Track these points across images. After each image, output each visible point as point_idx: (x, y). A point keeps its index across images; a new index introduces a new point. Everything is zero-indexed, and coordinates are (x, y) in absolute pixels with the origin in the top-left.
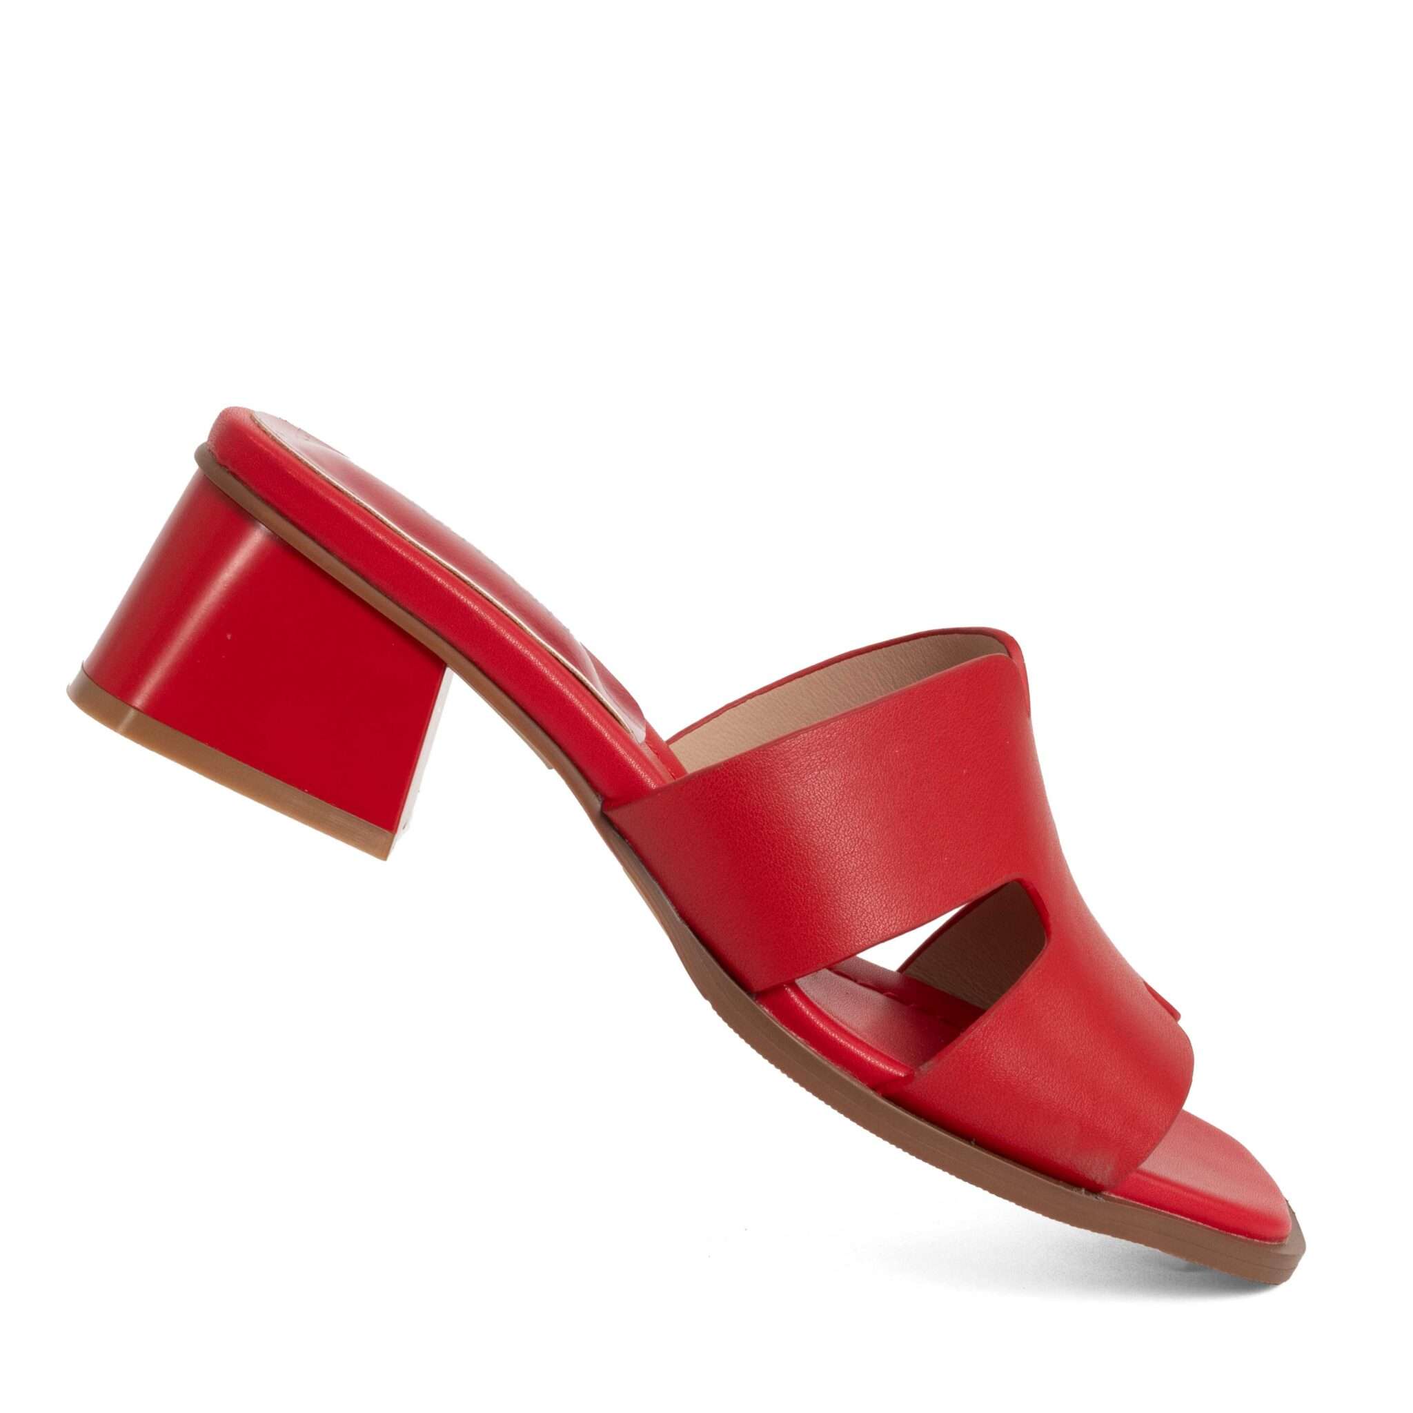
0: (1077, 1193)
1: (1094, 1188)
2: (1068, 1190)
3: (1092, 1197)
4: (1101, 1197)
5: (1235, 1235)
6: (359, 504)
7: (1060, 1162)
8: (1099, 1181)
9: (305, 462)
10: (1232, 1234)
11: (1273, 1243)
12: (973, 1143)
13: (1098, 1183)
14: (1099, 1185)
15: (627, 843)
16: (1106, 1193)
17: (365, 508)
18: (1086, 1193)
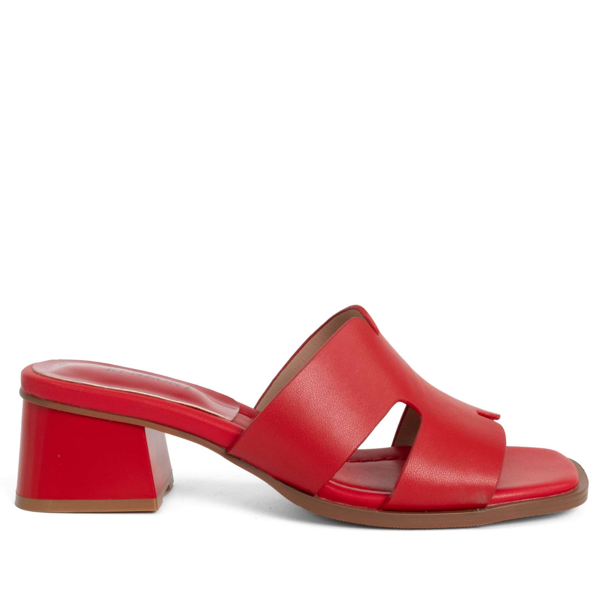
0: (476, 512)
1: (482, 506)
2: (472, 512)
3: (483, 511)
4: (486, 509)
5: (552, 496)
6: (82, 384)
7: (464, 503)
8: (483, 503)
9: (55, 378)
10: (550, 496)
11: (571, 491)
12: (426, 512)
13: (483, 504)
14: (484, 504)
15: (242, 460)
16: (489, 506)
17: (85, 384)
18: (480, 510)
